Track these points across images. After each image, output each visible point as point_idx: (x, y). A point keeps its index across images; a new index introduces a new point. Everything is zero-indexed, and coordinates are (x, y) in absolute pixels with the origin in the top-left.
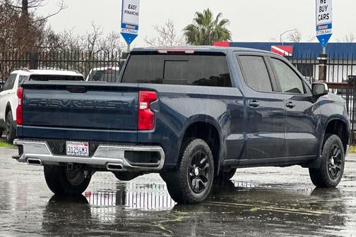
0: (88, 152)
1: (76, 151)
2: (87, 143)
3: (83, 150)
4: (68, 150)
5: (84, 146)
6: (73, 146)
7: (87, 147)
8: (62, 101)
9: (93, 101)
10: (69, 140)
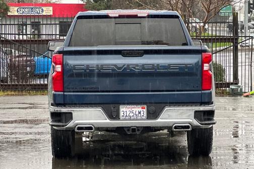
0: (145, 115)
1: (131, 115)
2: (145, 106)
3: (140, 113)
4: (121, 114)
5: (140, 109)
6: (128, 110)
7: (145, 110)
8: (115, 65)
9: (153, 65)
10: (124, 104)
